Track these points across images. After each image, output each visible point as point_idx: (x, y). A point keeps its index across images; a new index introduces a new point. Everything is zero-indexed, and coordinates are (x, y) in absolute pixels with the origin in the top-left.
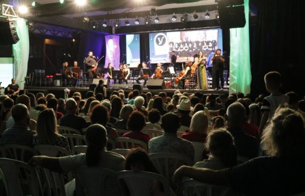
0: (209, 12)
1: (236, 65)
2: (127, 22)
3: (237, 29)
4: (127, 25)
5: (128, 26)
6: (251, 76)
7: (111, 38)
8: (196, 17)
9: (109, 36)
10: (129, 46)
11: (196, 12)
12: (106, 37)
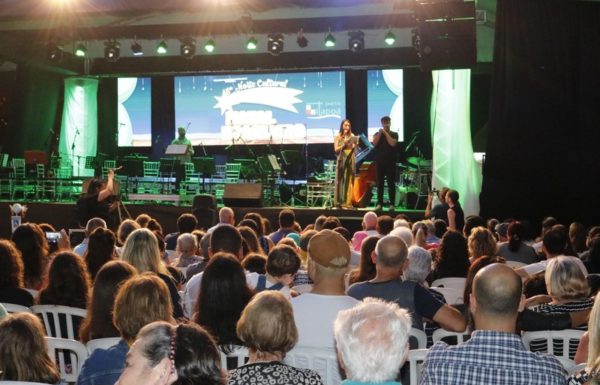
0: (333, 34)
1: (448, 154)
2: (137, 48)
3: (457, 71)
4: (136, 54)
5: (138, 58)
6: (481, 177)
7: (80, 83)
8: (303, 42)
9: (75, 79)
10: (124, 104)
11: (304, 31)
12: (66, 81)
